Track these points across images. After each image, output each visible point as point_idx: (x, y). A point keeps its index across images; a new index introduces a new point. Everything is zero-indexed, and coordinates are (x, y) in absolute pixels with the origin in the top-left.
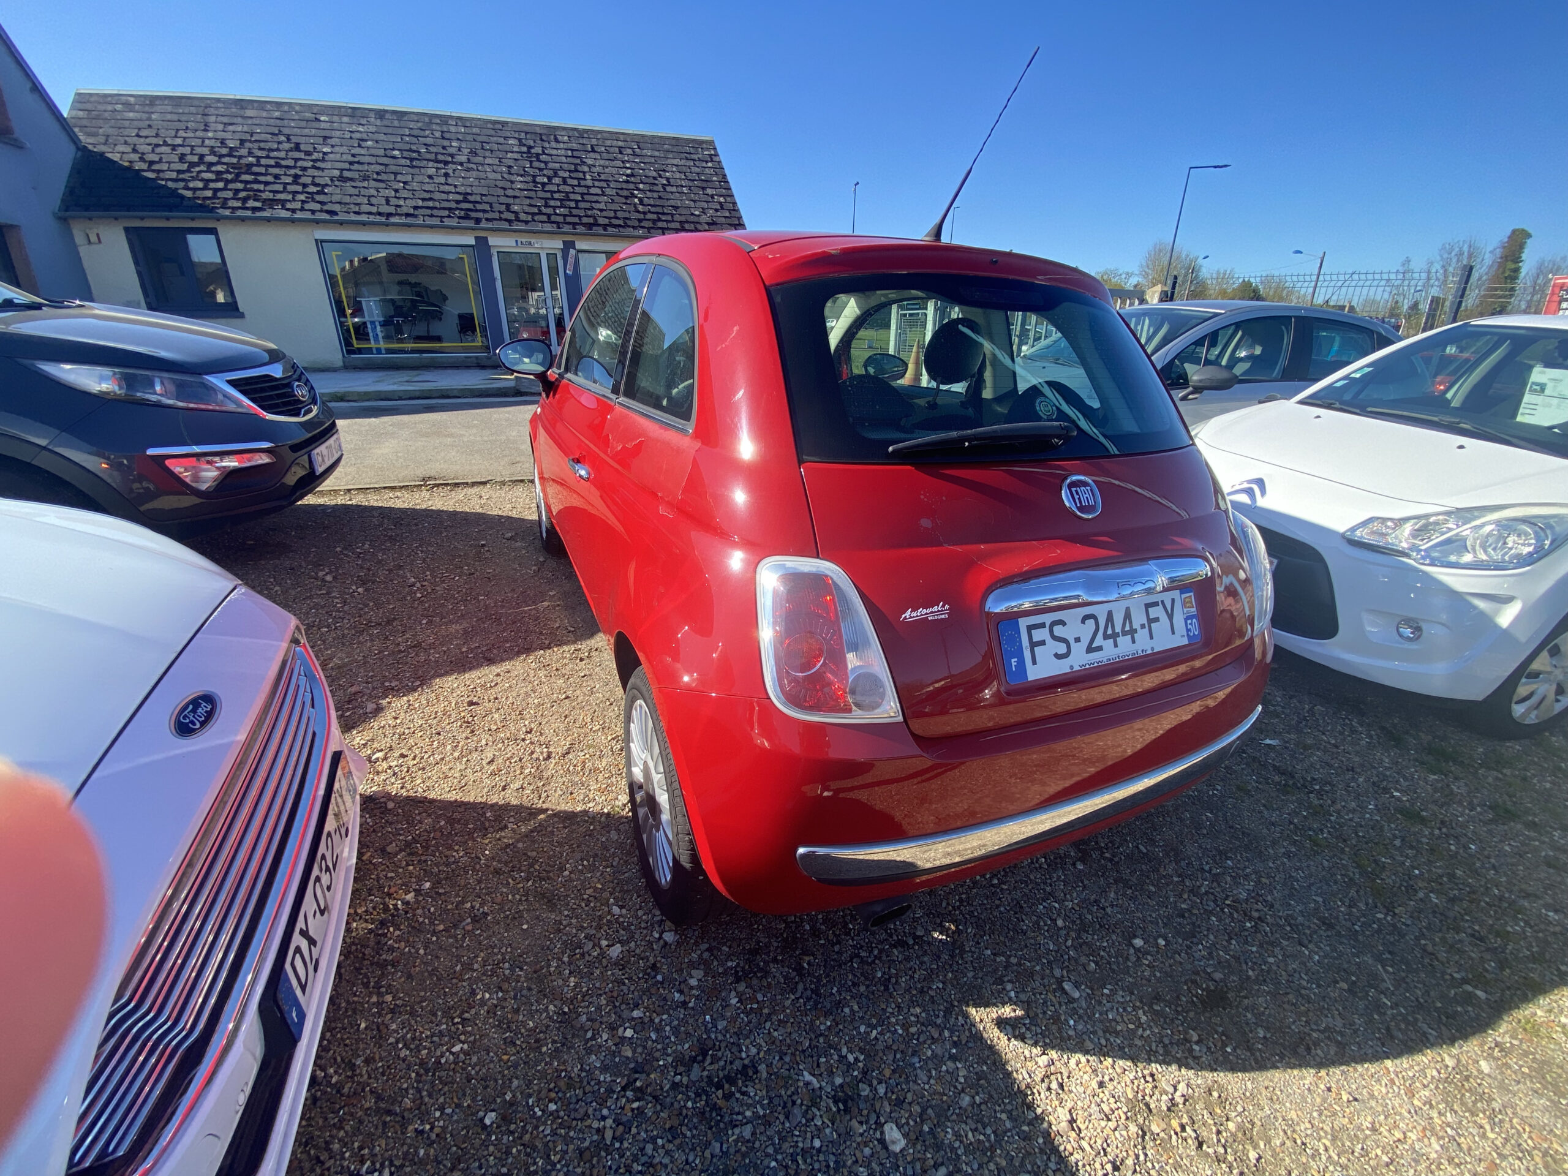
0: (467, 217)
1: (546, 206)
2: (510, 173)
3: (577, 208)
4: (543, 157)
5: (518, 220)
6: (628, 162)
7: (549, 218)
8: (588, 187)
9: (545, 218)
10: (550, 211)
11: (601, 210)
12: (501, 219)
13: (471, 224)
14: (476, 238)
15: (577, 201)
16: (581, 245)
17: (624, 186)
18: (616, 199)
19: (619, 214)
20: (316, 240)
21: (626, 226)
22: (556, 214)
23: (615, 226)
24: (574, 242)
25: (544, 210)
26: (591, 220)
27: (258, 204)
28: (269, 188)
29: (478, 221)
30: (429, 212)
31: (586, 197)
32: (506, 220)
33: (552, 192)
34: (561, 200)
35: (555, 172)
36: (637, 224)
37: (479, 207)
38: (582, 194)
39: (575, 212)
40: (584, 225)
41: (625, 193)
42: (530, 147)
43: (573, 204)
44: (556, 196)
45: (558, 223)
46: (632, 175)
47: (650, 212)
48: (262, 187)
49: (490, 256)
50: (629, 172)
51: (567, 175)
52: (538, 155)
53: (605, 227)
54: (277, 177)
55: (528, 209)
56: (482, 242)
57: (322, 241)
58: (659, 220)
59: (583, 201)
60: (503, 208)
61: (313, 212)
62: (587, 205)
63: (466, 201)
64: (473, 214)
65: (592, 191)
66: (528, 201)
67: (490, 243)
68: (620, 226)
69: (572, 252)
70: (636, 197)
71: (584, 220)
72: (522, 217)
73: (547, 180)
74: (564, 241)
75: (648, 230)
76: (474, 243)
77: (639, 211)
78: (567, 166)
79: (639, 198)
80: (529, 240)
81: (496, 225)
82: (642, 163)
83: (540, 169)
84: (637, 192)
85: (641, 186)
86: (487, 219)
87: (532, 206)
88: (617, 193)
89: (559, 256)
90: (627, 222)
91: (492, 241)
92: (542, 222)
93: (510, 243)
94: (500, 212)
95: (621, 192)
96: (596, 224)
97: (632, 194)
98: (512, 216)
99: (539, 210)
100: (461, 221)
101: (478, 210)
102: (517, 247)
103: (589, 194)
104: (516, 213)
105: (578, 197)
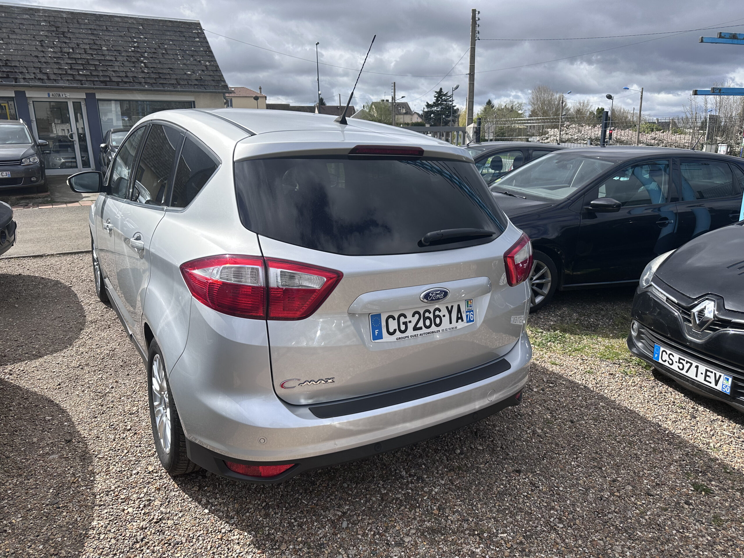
0: (8, 77)
1: (71, 69)
2: (42, 46)
3: (96, 70)
4: (69, 35)
5: (49, 79)
6: (135, 37)
7: (73, 77)
10: (74, 72)
11: (114, 71)
12: (36, 78)
13: (11, 82)
14: (15, 92)
15: (95, 65)
16: (99, 96)
17: (132, 54)
18: (126, 64)
19: (129, 74)
21: (133, 82)
22: (79, 74)
23: (126, 82)
24: (94, 94)
25: (69, 72)
26: (107, 79)
29: (16, 79)
31: (103, 63)
32: (40, 79)
33: (76, 59)
34: (83, 65)
35: (79, 45)
36: (142, 80)
37: (16, 69)
38: (100, 61)
39: (94, 72)
40: (102, 82)
41: (134, 60)
42: (58, 27)
43: (92, 68)
44: (80, 62)
45: (81, 81)
46: (138, 47)
47: (152, 72)
49: (27, 105)
50: (136, 45)
51: (87, 47)
52: (63, 33)
53: (118, 83)
55: (56, 71)
56: (20, 94)
58: (160, 77)
59: (101, 65)
60: (37, 71)
62: (104, 68)
63: (6, 65)
64: (11, 75)
65: (108, 58)
66: (56, 65)
67: (27, 96)
68: (131, 82)
69: (93, 101)
70: (142, 62)
71: (102, 79)
72: (52, 77)
73: (71, 50)
74: (86, 94)
75: (152, 84)
76: (14, 96)
77: (145, 72)
78: (86, 41)
79: (144, 63)
80: (58, 93)
81: (32, 83)
82: (146, 38)
83: (65, 43)
84: (142, 59)
85: (146, 55)
86: (24, 79)
87: (60, 68)
88: (127, 59)
89: (83, 104)
90: (135, 79)
91: (29, 94)
92: (67, 80)
93: (43, 95)
94: (34, 73)
95: (130, 59)
96: (110, 81)
97: (138, 60)
98: (44, 76)
99: (66, 72)
100: (3, 80)
101: (16, 72)
102: (49, 98)
103: (105, 60)
104: (47, 74)
105: (97, 63)
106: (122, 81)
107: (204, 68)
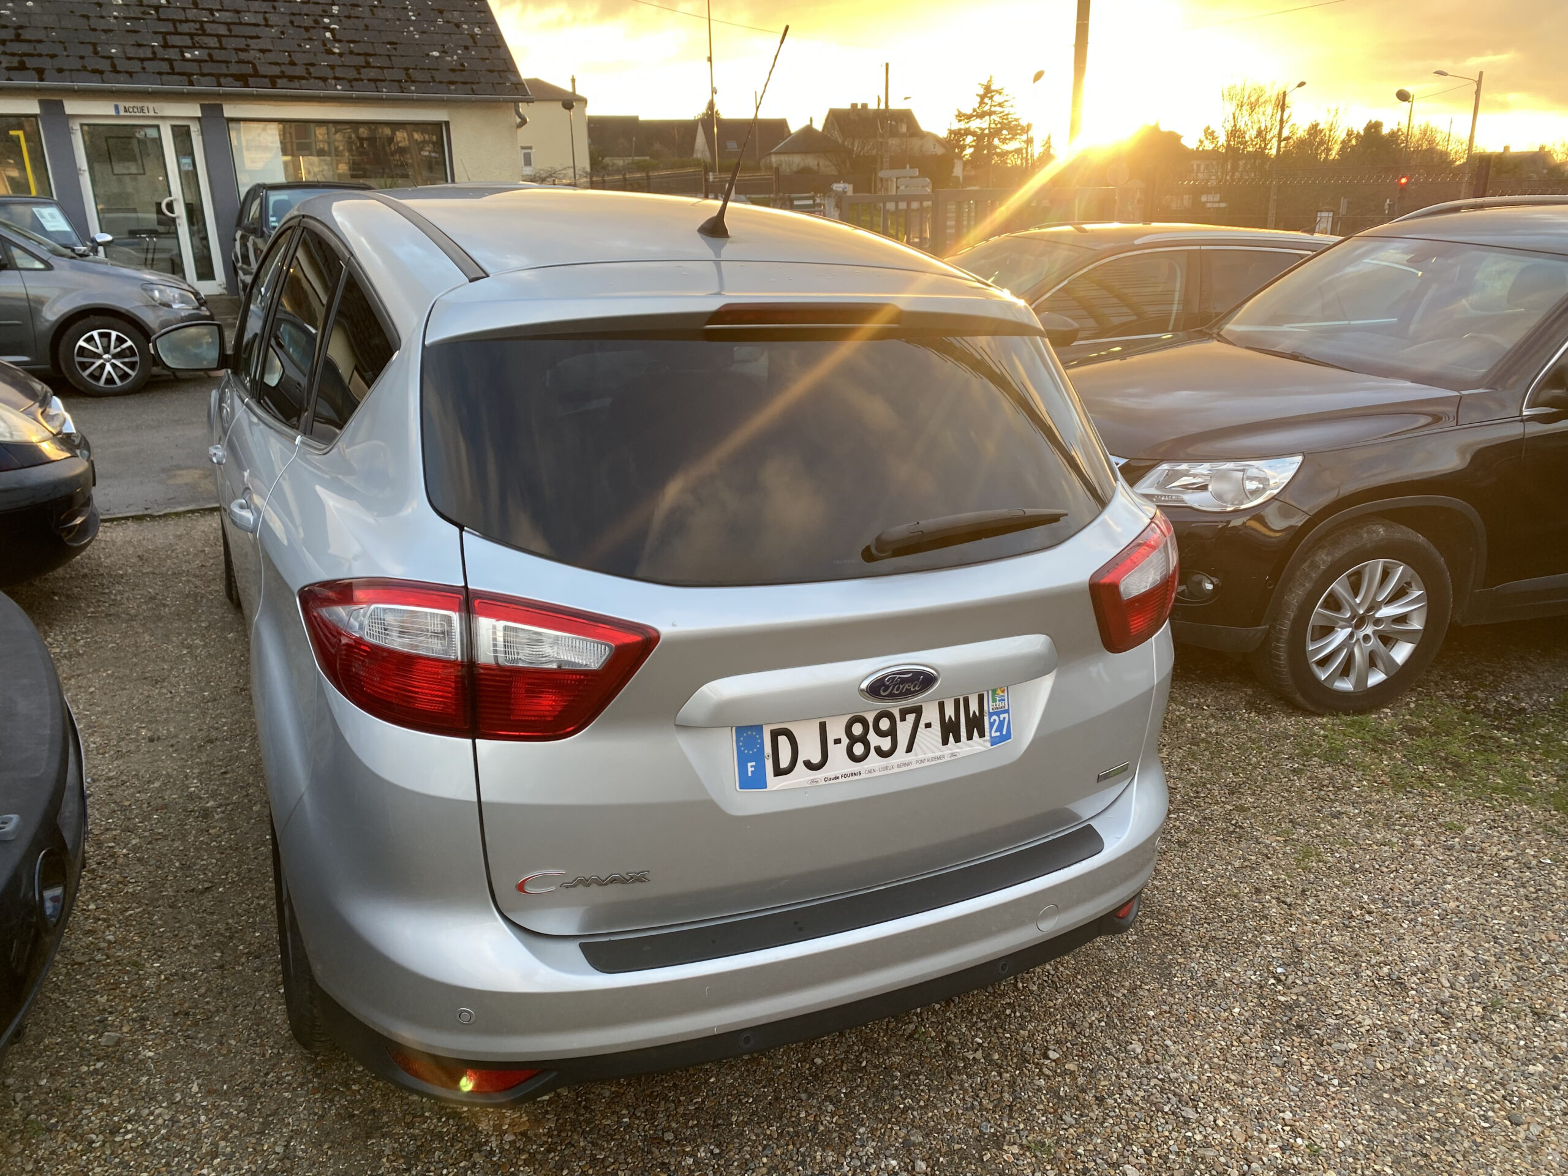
0: (22, 67)
1: (165, 46)
3: (222, 48)
5: (115, 71)
7: (172, 68)
8: (238, 12)
9: (165, 67)
10: (172, 54)
11: (263, 51)
12: (85, 68)
13: (30, 79)
14: (41, 102)
15: (219, 36)
16: (230, 111)
17: (304, 9)
18: (291, 32)
19: (298, 58)
21: (308, 76)
22: (184, 59)
23: (291, 78)
24: (221, 106)
25: (161, 52)
26: (249, 69)
29: (41, 74)
31: (236, 30)
32: (94, 71)
33: (175, 21)
34: (191, 35)
36: (329, 73)
37: (40, 48)
38: (229, 25)
39: (218, 55)
40: (237, 78)
41: (308, 22)
43: (213, 42)
44: (184, 28)
45: (189, 75)
47: (351, 52)
49: (68, 133)
55: (132, 52)
56: (52, 108)
58: (368, 65)
59: (231, 35)
60: (88, 51)
62: (241, 43)
63: (18, 39)
64: (30, 62)
66: (132, 39)
67: (67, 112)
68: (302, 78)
69: (218, 122)
70: (327, 28)
71: (235, 69)
72: (122, 65)
73: (163, 1)
74: (202, 106)
75: (351, 83)
76: (38, 112)
77: (334, 53)
79: (332, 31)
80: (139, 104)
81: (77, 81)
84: (326, 20)
85: (335, 9)
86: (60, 71)
87: (140, 45)
88: (292, 22)
89: (195, 129)
90: (312, 69)
91: (72, 107)
92: (160, 73)
93: (101, 110)
94: (82, 57)
95: (296, 19)
96: (256, 74)
97: (316, 22)
98: (105, 65)
99: (154, 53)
100: (13, 74)
101: (40, 55)
102: (118, 116)
103: (241, 24)
104: (110, 57)
105: (222, 30)
106: (283, 76)
107: (470, 43)
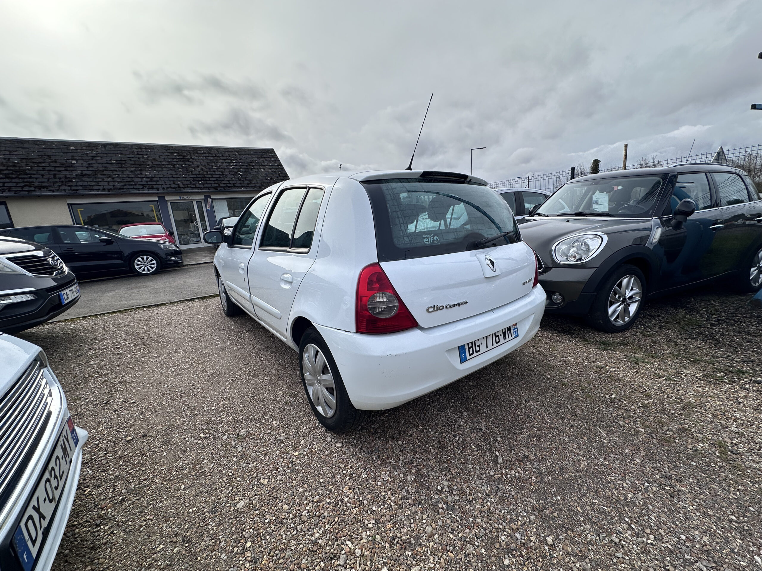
0: (153, 188)
1: (194, 181)
3: (210, 180)
4: (191, 160)
5: (179, 187)
6: (233, 160)
7: (196, 186)
8: (214, 171)
9: (194, 186)
10: (196, 182)
11: (222, 181)
12: (171, 188)
13: (155, 191)
14: (158, 197)
15: (209, 178)
16: (212, 197)
17: (233, 170)
18: (229, 176)
19: (230, 182)
20: (68, 204)
21: (234, 186)
22: (199, 184)
23: (229, 187)
24: (210, 195)
25: (193, 183)
26: (217, 185)
27: (32, 188)
28: (38, 180)
29: (158, 189)
30: (132, 187)
31: (214, 176)
32: (174, 188)
33: (196, 174)
34: (201, 178)
35: (198, 166)
36: (240, 185)
37: (158, 183)
38: (211, 174)
39: (208, 182)
40: (214, 187)
41: (234, 173)
42: (184, 156)
43: (207, 179)
44: (199, 176)
45: (200, 188)
48: (34, 180)
49: (167, 205)
50: (235, 164)
51: (203, 167)
52: (188, 159)
53: (224, 188)
54: (43, 175)
55: (184, 182)
56: (162, 198)
57: (71, 204)
58: (251, 183)
59: (212, 177)
60: (172, 182)
61: (65, 190)
62: (215, 179)
63: (151, 181)
64: (155, 186)
65: (217, 173)
66: (184, 179)
67: (166, 199)
68: (232, 187)
69: (209, 200)
70: (239, 174)
71: (215, 185)
72: (181, 186)
73: (193, 170)
74: (205, 196)
75: (246, 187)
76: (157, 199)
77: (241, 180)
78: (203, 163)
79: (241, 175)
80: (187, 196)
81: (169, 191)
82: (240, 160)
83: (190, 165)
84: (239, 172)
85: (241, 170)
86: (164, 188)
87: (187, 181)
88: (229, 173)
89: (203, 202)
90: (235, 185)
91: (167, 198)
92: (192, 188)
93: (176, 198)
94: (170, 185)
95: (231, 173)
96: (220, 187)
97: (236, 173)
98: (177, 186)
99: (191, 183)
100: (149, 190)
101: (158, 185)
102: (180, 200)
103: (215, 174)
104: (178, 184)
105: (210, 176)
106: (227, 187)
107: (278, 176)
